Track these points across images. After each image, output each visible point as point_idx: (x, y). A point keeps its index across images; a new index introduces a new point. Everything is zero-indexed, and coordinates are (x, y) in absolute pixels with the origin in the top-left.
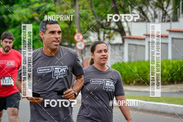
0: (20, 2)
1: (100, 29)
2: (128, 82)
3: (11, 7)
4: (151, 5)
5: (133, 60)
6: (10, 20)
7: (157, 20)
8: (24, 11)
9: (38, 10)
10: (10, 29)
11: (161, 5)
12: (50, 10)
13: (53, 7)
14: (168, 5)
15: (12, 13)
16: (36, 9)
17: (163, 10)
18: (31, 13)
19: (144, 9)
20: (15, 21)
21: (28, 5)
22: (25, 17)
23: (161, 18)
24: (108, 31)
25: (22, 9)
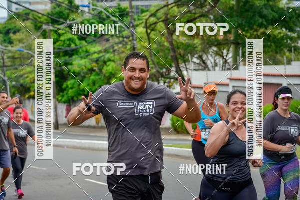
0: (79, 54)
1: (160, 79)
3: (71, 59)
4: (211, 53)
7: (217, 69)
8: (83, 62)
9: (97, 61)
10: (70, 80)
11: (221, 54)
12: (110, 60)
13: (112, 57)
14: (228, 54)
15: (72, 64)
16: (96, 60)
17: (224, 58)
18: (91, 64)
19: (205, 58)
20: (74, 73)
21: (87, 56)
23: (222, 67)
24: (168, 81)
25: (81, 60)
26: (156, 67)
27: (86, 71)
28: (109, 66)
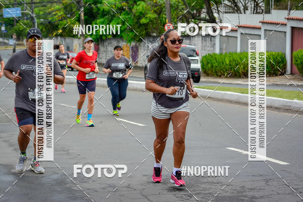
1: (190, 20)
2: (219, 74)
5: (224, 52)
6: (99, 9)
7: (248, 12)
10: (99, 19)
15: (101, 3)
17: (255, 1)
18: (120, 3)
20: (104, 11)
23: (253, 10)
24: (198, 22)
26: (187, 8)
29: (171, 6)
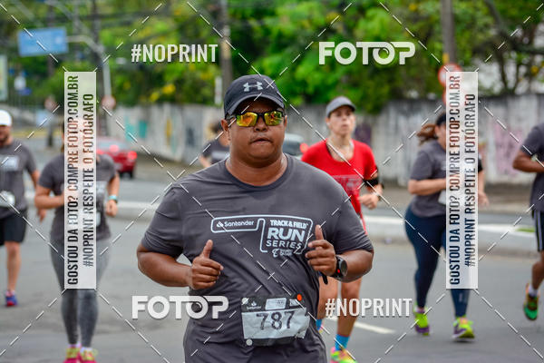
1: (506, 55)
6: (267, 31)
8: (303, 8)
9: (340, 6)
10: (268, 56)
12: (374, 4)
15: (273, 14)
18: (324, 14)
20: (280, 35)
22: (306, 23)
24: (526, 59)
26: (496, 21)
27: (310, 30)
28: (371, 19)
29: (456, 20)
